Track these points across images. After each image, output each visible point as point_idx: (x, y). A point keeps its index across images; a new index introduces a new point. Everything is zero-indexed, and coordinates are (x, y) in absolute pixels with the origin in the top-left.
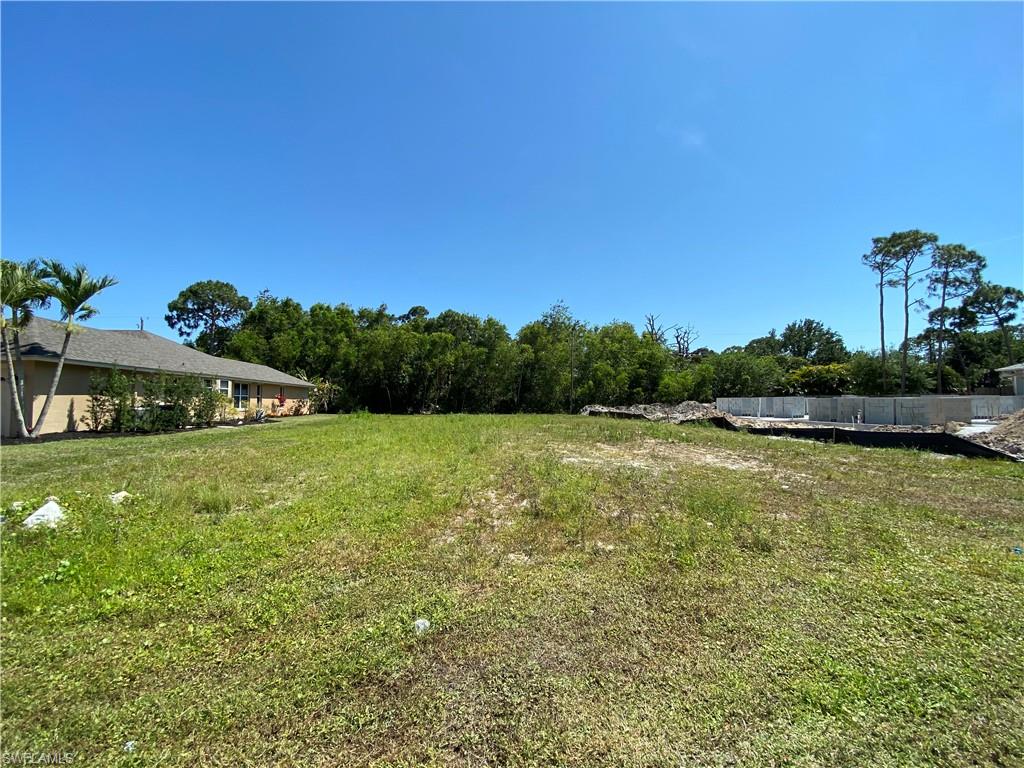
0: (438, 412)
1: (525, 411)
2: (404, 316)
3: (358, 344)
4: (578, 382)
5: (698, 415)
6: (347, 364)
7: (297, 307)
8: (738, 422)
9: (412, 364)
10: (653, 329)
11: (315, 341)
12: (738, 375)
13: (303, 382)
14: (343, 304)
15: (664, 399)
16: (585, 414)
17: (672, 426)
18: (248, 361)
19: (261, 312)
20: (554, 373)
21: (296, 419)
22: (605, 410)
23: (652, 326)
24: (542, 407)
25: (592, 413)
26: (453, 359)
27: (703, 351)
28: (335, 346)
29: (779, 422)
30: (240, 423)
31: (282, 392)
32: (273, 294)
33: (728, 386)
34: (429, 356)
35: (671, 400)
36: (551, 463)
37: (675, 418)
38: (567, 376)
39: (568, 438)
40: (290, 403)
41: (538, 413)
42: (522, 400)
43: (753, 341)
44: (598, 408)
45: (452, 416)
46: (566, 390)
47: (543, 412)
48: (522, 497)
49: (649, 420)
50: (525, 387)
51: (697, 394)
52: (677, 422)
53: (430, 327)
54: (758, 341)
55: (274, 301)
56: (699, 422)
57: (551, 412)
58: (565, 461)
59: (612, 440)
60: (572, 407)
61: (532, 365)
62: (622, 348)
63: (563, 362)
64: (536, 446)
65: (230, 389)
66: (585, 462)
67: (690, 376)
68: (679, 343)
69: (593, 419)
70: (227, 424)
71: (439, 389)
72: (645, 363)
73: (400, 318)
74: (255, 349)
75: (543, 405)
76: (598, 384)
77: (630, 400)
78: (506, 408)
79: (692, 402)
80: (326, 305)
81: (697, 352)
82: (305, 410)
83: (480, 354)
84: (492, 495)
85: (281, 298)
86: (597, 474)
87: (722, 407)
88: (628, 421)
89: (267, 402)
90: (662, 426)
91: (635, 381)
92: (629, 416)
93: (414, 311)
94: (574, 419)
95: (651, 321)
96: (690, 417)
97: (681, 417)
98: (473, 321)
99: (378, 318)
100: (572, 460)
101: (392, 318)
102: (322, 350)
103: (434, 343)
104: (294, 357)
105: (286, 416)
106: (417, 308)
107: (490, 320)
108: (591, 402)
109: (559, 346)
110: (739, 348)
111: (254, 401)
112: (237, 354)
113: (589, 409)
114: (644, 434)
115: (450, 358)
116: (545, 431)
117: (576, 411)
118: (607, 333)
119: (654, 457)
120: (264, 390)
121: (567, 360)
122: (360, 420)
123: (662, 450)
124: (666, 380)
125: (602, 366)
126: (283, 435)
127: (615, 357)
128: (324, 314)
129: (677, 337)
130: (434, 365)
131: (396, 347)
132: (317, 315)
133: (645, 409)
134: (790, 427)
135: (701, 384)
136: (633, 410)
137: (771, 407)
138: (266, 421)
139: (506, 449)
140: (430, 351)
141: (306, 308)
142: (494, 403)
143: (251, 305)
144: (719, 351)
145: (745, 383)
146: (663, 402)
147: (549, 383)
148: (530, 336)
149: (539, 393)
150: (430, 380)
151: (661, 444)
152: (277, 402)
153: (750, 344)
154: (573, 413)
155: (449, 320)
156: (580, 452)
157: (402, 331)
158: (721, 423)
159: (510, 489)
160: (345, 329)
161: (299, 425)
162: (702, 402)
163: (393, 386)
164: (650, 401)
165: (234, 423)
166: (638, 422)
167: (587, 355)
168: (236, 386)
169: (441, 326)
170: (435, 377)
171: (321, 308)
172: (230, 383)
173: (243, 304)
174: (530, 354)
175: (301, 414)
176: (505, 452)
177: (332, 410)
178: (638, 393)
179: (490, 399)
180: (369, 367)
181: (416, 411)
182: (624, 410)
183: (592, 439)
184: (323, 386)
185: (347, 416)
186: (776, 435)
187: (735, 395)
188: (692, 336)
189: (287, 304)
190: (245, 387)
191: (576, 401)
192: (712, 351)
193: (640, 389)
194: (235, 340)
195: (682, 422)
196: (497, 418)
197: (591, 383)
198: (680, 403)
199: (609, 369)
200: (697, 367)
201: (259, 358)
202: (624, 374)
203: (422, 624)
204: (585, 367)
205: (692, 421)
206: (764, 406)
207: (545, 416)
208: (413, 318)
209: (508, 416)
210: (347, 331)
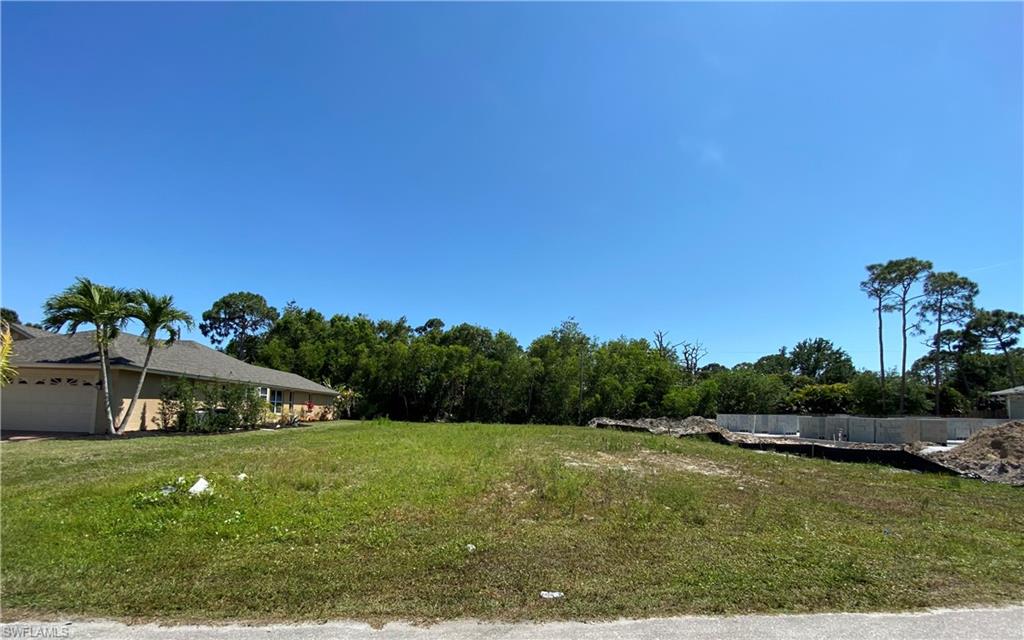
0: (451, 420)
1: (535, 422)
2: (421, 328)
3: (378, 354)
4: (586, 395)
5: (697, 429)
6: (367, 373)
7: (319, 317)
8: (733, 437)
9: (428, 375)
10: (661, 345)
11: (337, 351)
12: (743, 390)
13: (327, 389)
14: (360, 315)
15: (669, 413)
16: (593, 426)
17: (672, 439)
18: (276, 369)
19: (286, 322)
20: (564, 386)
21: (323, 424)
22: (613, 423)
23: (661, 343)
24: (550, 418)
25: (600, 426)
26: (467, 370)
27: (714, 367)
28: (356, 355)
29: (768, 438)
30: (278, 426)
31: (310, 398)
32: (299, 305)
33: (733, 402)
34: (445, 368)
35: (676, 414)
36: (555, 465)
37: (676, 432)
38: (576, 389)
39: (572, 447)
40: (317, 409)
41: (547, 424)
42: (532, 411)
43: (763, 359)
44: (606, 421)
45: (464, 425)
46: (576, 402)
47: (553, 423)
48: (532, 487)
49: (652, 433)
50: (535, 399)
51: (702, 409)
52: (678, 435)
53: (445, 340)
54: (768, 358)
55: (299, 312)
56: (697, 435)
57: (560, 423)
58: (567, 464)
59: (612, 450)
60: (581, 419)
61: (541, 379)
62: (629, 364)
63: (572, 376)
64: (544, 452)
65: (268, 395)
66: (585, 466)
67: (695, 392)
68: (686, 359)
69: (599, 431)
70: (268, 427)
71: (453, 398)
72: (652, 378)
73: (416, 330)
74: (283, 357)
75: (553, 415)
76: (606, 397)
77: (635, 414)
78: (517, 418)
79: (697, 418)
80: (345, 316)
81: (705, 368)
82: (330, 416)
83: (495, 366)
84: (508, 486)
85: (306, 309)
86: (592, 474)
87: (720, 423)
88: (632, 434)
89: (297, 408)
90: (660, 440)
91: (641, 396)
92: (633, 429)
93: (431, 323)
94: (581, 430)
95: (660, 337)
96: (690, 431)
97: (681, 431)
98: (486, 334)
99: (398, 330)
100: (574, 464)
101: (409, 329)
102: (344, 360)
103: (450, 356)
104: (318, 366)
105: (313, 421)
106: (434, 320)
107: (501, 334)
108: (600, 414)
109: (569, 360)
110: (749, 365)
111: (286, 406)
112: (266, 362)
113: (596, 421)
114: (642, 445)
115: (465, 370)
116: (553, 440)
117: (584, 423)
118: (615, 348)
119: (643, 463)
120: (295, 397)
121: (576, 374)
122: (383, 426)
123: (653, 459)
124: (673, 394)
125: (610, 380)
126: (322, 437)
127: (622, 371)
128: (342, 325)
129: (685, 354)
130: (450, 376)
131: (414, 356)
132: (337, 327)
133: (651, 423)
134: (779, 443)
135: (706, 399)
136: (639, 424)
137: (765, 423)
138: (299, 425)
139: (517, 454)
140: (446, 362)
141: (328, 318)
142: (506, 413)
143: (279, 315)
144: (729, 366)
145: (749, 400)
146: (669, 417)
147: (558, 396)
148: (540, 349)
149: (549, 404)
150: (445, 392)
151: (654, 454)
152: (306, 408)
153: (759, 361)
154: (581, 425)
155: (465, 335)
156: (581, 459)
157: (422, 344)
158: (716, 437)
159: (522, 482)
160: (365, 339)
161: (330, 429)
162: (706, 417)
163: (411, 395)
164: (656, 415)
165: (272, 426)
166: (641, 435)
167: (597, 369)
168: (272, 393)
169: (457, 338)
170: (450, 387)
171: (340, 319)
172: (268, 390)
173: (271, 314)
174: (540, 367)
175: (327, 420)
176: (517, 456)
177: (355, 416)
178: (644, 406)
179: (502, 409)
180: (389, 377)
181: (431, 419)
182: (630, 423)
183: (595, 449)
184: (346, 393)
185: (370, 422)
186: (764, 450)
187: (739, 412)
188: (700, 353)
189: (310, 315)
190: (279, 393)
191: (584, 413)
192: (723, 367)
193: (646, 403)
194: (266, 350)
195: (682, 436)
196: (510, 427)
197: (598, 396)
198: (686, 418)
199: (617, 383)
200: (703, 383)
201: (286, 366)
202: (631, 388)
203: (471, 547)
204: (593, 381)
205: (691, 435)
206: (760, 423)
207: (554, 427)
208: (429, 329)
209: (519, 426)
210: (367, 342)
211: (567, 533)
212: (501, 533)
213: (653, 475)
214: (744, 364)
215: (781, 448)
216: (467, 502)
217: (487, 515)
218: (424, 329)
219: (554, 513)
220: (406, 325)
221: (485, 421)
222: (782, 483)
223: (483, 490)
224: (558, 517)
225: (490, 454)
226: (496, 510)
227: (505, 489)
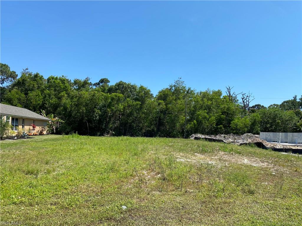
0: (114, 135)
1: (160, 136)
2: (96, 84)
3: (72, 98)
4: (189, 121)
5: (249, 141)
6: (65, 109)
7: (41, 78)
8: (269, 145)
9: (101, 109)
10: (230, 94)
11: (50, 96)
12: (274, 119)
13: (43, 117)
14: (63, 76)
15: (234, 132)
16: (193, 138)
17: (235, 146)
18: (15, 106)
19: (24, 80)
20: (176, 116)
21: (41, 137)
22: (203, 137)
23: (229, 93)
24: (169, 134)
25: (196, 138)
26: (122, 107)
27: (258, 106)
28: (60, 98)
29: (288, 145)
30: (16, 138)
31: (34, 122)
32: (30, 71)
33: (268, 125)
34: (110, 105)
35: (238, 132)
36: (171, 161)
37: (238, 142)
38: (183, 118)
39: (181, 150)
40: (38, 129)
41: (167, 137)
42: (158, 130)
43: (284, 102)
44: (199, 135)
45: (121, 138)
46: (182, 125)
47: (170, 137)
48: (159, 173)
49: (225, 143)
50: (160, 123)
51: (252, 130)
52: (239, 144)
53: (110, 90)
54: (287, 102)
55: (30, 75)
56: (249, 144)
57: (174, 137)
58: (178, 160)
59: (203, 152)
60: (185, 134)
61: (164, 112)
62: (212, 104)
63: (180, 111)
64: (165, 153)
65: (10, 120)
66: (188, 161)
67: (248, 120)
68: (243, 102)
69: (196, 141)
70: (10, 139)
71: (114, 123)
72: (225, 112)
73: (94, 85)
74: (19, 99)
75: (170, 133)
76: (199, 123)
77: (216, 132)
78: (150, 134)
79: (249, 134)
80: (55, 77)
81: (253, 107)
82: (45, 132)
83: (137, 104)
84: (145, 172)
85: (34, 73)
86: (191, 166)
87: (262, 137)
88: (214, 143)
89: (27, 128)
90: (229, 147)
91: (219, 121)
92: (214, 140)
93: (102, 81)
94: (186, 141)
95: (229, 90)
96: (245, 142)
97: (241, 141)
98: (134, 87)
99: (83, 85)
100: (182, 160)
101: (91, 84)
102: (54, 101)
103: (113, 99)
104: (39, 104)
105: (36, 135)
106: (104, 79)
107: (141, 87)
108: (195, 132)
109: (179, 101)
110: (277, 105)
111: (20, 127)
112: (10, 102)
113: (194, 136)
114: (220, 149)
115: (121, 107)
116: (170, 146)
117: (187, 137)
118: (205, 95)
119: (220, 160)
120: (26, 122)
121: (183, 110)
122: (74, 138)
123: (226, 157)
124: (236, 121)
125: (202, 113)
126: (40, 144)
127: (209, 109)
128: (54, 82)
129: (243, 99)
130: (112, 110)
131: (92, 99)
132: (51, 82)
133: (224, 137)
134: (294, 148)
135: (254, 124)
136: (218, 137)
137: (286, 137)
138: (28, 138)
139: (151, 154)
140: (110, 103)
142: (144, 131)
143: (17, 76)
145: (277, 125)
146: (234, 134)
147: (173, 122)
148: (163, 96)
149: (168, 127)
150: (110, 118)
151: (226, 154)
152: (31, 128)
153: (282, 104)
154: (186, 138)
155: (121, 87)
156: (186, 157)
157: (96, 92)
158: (260, 145)
159: (153, 170)
160: (65, 89)
161: (45, 140)
162: (254, 134)
163: (90, 121)
164: (227, 133)
165: (12, 138)
166: (219, 144)
167: (195, 107)
168: (13, 119)
169: (117, 90)
170: (112, 116)
171: (53, 78)
172: (11, 118)
173: (13, 75)
174: (163, 106)
175: (43, 135)
176: (150, 156)
177: (58, 132)
178: (221, 128)
179: (141, 129)
180: (78, 110)
181: (102, 135)
182: (213, 137)
183: (194, 151)
184: (53, 119)
185: (67, 136)
186: (286, 152)
187: (272, 131)
188: (251, 98)
189: (36, 76)
190: (17, 119)
191: (187, 132)
192: (263, 106)
193: (222, 126)
194: (8, 95)
195: (241, 144)
196: (146, 139)
197: (195, 121)
198: (242, 134)
199: (206, 114)
200: (253, 114)
201: (21, 104)
202: (213, 118)
203: (124, 207)
204: (192, 113)
205: (246, 144)
206: (284, 137)
207: (170, 139)
208: (101, 84)
209: (151, 138)
210: (66, 91)
211: (178, 199)
212: (141, 200)
213: (226, 166)
214: (274, 105)
215: (295, 151)
216: (122, 182)
217: (133, 190)
218: (99, 84)
219: (171, 188)
220: (89, 82)
221: (132, 135)
222: (296, 171)
223: (131, 175)
224: (173, 190)
225: (135, 154)
226: (138, 186)
227: (143, 174)
